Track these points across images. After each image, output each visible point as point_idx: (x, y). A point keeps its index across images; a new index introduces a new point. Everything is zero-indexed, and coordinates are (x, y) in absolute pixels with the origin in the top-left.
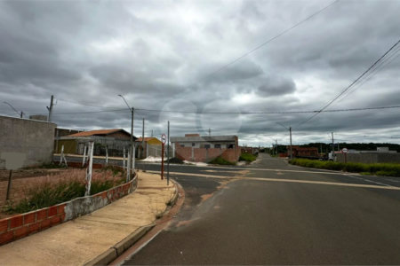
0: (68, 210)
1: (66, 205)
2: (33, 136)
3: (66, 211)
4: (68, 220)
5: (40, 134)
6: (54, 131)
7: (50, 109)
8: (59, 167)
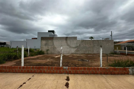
0: (130, 70)
1: (129, 68)
2: (108, 44)
3: (129, 71)
4: (131, 74)
5: (110, 44)
6: (113, 42)
7: (111, 36)
8: (117, 54)
